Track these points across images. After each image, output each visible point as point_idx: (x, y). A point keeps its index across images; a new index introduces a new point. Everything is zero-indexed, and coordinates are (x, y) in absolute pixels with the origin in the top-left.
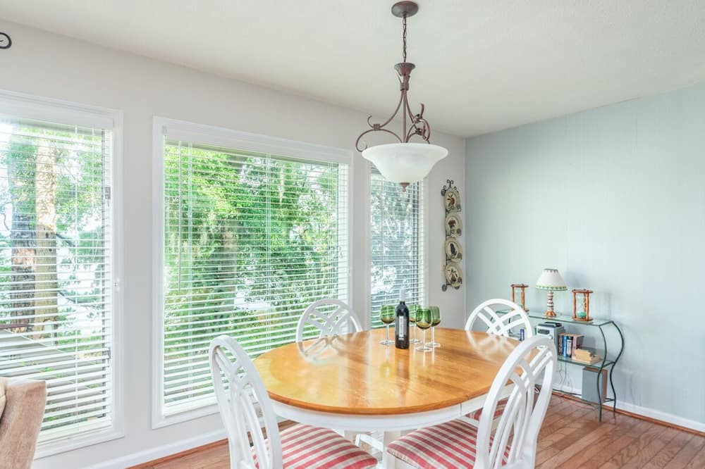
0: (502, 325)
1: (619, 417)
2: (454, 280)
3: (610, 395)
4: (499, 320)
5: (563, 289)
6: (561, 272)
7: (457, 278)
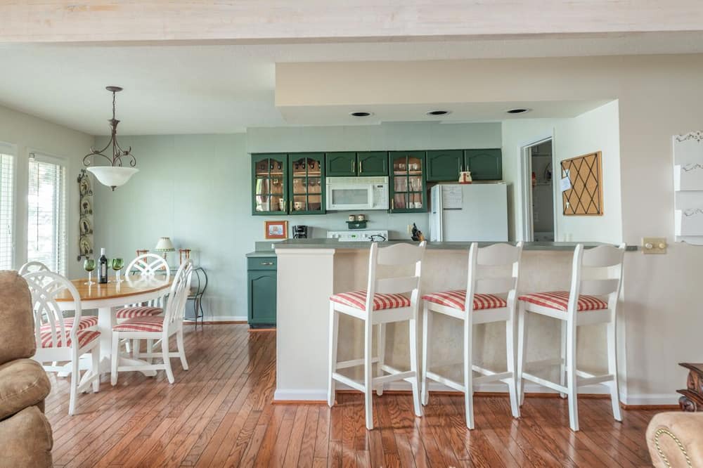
0: (150, 269)
1: (204, 326)
2: (86, 252)
3: (200, 314)
4: (148, 267)
5: (173, 250)
6: (171, 239)
7: (89, 251)
